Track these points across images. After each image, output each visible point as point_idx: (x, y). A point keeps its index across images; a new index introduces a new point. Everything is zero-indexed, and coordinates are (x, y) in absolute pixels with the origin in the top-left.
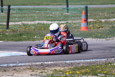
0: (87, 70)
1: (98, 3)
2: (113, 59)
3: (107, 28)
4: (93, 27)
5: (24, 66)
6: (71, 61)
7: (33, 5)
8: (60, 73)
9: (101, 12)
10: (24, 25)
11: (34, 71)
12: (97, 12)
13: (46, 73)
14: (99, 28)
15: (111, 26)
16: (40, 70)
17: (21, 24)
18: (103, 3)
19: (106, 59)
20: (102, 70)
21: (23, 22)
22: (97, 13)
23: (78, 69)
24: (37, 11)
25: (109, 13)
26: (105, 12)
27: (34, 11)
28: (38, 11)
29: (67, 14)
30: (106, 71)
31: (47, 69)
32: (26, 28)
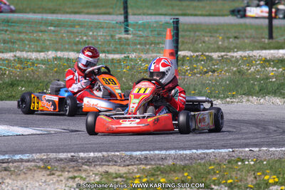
0: (186, 174)
1: (200, 13)
2: (247, 149)
3: (225, 73)
4: (192, 70)
5: (28, 161)
6: (143, 153)
7: (39, 13)
8: (119, 179)
9: (209, 34)
10: (20, 60)
11: (53, 174)
12: (197, 34)
13: (84, 179)
14: (206, 72)
15: (235, 69)
16: (69, 172)
17: (12, 59)
18: (212, 13)
19: (231, 150)
20: (223, 177)
21: (18, 54)
22: (198, 36)
23: (162, 172)
24: (50, 28)
25: (229, 38)
26: (218, 35)
27: (43, 28)
28: (52, 28)
29: (124, 36)
30: (231, 178)
31: (85, 171)
32: (24, 68)
